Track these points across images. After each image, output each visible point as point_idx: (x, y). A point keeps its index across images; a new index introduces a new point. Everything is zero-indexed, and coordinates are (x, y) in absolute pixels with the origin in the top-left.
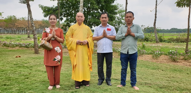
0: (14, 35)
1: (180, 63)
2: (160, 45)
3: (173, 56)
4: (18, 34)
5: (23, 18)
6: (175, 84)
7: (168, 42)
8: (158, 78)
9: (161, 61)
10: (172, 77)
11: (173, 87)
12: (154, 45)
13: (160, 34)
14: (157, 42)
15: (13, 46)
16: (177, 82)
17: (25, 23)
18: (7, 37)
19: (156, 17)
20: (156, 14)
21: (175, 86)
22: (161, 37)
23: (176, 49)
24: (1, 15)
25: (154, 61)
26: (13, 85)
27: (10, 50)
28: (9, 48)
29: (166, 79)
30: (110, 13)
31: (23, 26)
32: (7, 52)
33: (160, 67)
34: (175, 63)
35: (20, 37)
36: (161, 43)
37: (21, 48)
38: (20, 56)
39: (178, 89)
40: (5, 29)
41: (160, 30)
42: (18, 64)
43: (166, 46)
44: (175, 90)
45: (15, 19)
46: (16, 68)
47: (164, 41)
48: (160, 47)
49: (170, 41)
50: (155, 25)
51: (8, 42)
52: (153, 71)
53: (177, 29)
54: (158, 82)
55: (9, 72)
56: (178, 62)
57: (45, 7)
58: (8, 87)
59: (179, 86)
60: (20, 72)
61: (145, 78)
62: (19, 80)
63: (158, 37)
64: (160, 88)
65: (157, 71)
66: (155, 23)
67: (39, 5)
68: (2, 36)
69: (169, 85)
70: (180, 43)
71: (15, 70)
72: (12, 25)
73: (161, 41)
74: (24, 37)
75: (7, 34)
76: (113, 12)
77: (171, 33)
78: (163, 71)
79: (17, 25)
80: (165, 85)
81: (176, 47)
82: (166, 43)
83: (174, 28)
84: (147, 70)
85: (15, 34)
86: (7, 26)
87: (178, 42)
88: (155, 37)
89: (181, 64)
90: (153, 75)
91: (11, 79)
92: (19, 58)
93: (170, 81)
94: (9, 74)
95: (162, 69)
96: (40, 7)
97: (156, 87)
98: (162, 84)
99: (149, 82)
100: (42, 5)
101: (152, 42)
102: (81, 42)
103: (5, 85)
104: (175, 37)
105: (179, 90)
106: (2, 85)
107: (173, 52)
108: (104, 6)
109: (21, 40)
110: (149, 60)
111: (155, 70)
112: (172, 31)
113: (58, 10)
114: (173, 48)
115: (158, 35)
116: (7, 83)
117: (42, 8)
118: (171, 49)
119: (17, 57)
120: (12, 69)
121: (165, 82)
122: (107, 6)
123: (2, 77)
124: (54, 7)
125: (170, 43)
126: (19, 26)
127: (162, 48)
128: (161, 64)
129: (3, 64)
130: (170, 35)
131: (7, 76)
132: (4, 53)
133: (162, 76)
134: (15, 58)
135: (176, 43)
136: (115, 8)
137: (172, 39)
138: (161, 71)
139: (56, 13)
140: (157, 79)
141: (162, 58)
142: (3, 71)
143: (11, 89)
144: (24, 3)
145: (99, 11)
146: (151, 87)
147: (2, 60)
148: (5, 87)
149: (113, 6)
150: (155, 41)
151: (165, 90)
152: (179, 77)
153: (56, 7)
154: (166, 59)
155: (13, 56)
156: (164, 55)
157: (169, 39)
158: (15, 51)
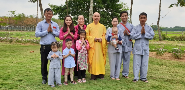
0: (22, 32)
1: (183, 59)
2: (164, 42)
3: (177, 53)
4: (27, 31)
5: (31, 16)
6: (178, 78)
7: (171, 40)
8: (163, 73)
9: (165, 58)
10: (176, 72)
11: (177, 80)
12: (157, 43)
13: (163, 32)
14: (160, 40)
15: (25, 42)
16: (181, 76)
17: (33, 21)
18: (17, 34)
19: (159, 16)
20: (159, 13)
21: (178, 80)
22: (164, 35)
23: (179, 47)
24: (14, 13)
25: (158, 57)
26: (34, 76)
27: (23, 45)
28: (22, 44)
29: (170, 74)
30: (115, 12)
31: (31, 23)
32: (21, 48)
33: (164, 63)
34: (178, 60)
35: (29, 34)
36: (164, 41)
37: (33, 44)
38: (33, 51)
39: (181, 82)
40: (14, 27)
41: (164, 28)
42: (34, 58)
43: (169, 44)
44: (178, 83)
45: (24, 17)
46: (33, 62)
47: (168, 39)
48: (163, 44)
49: (174, 39)
50: (158, 23)
51: (19, 38)
52: (158, 67)
53: (180, 27)
54: (162, 76)
55: (28, 65)
56: (181, 59)
57: (54, 6)
58: (30, 77)
59: (182, 80)
60: (37, 65)
61: (150, 72)
62: (38, 72)
63: (161, 35)
64: (165, 81)
65: (161, 66)
66: (158, 21)
67: (49, 4)
68: (12, 33)
69: (173, 79)
70: (184, 41)
71: (33, 64)
72: (21, 22)
73: (164, 39)
74: (32, 34)
75: (16, 31)
76: (118, 10)
77: (174, 31)
78: (166, 67)
79: (26, 23)
80: (169, 79)
81: (180, 44)
82: (170, 41)
83: (177, 26)
84: (152, 65)
85: (24, 31)
86: (16, 24)
87: (181, 40)
88: (158, 35)
89: (184, 61)
90: (157, 70)
91: (31, 70)
92: (33, 53)
93: (174, 76)
94: (28, 67)
95: (166, 65)
96: (49, 6)
97: (161, 80)
98: (166, 78)
99: (154, 76)
100: (52, 4)
101: (156, 40)
102: (97, 39)
103: (27, 76)
104: (178, 36)
105: (182, 84)
106: (25, 76)
107: (176, 50)
108: (109, 5)
109: (30, 36)
110: (153, 56)
111: (160, 66)
112: (176, 29)
113: (66, 8)
114: (176, 46)
115: (162, 34)
116: (29, 74)
117: (51, 7)
118: (174, 47)
119: (31, 52)
120: (29, 62)
121: (169, 77)
122: (112, 5)
123: (23, 69)
124: (62, 6)
125: (173, 41)
126: (28, 24)
127: (165, 46)
128: (165, 61)
129: (20, 58)
130: (174, 33)
131: (27, 68)
132: (18, 48)
133: (166, 71)
134: (30, 53)
135: (179, 41)
136: (120, 6)
137: (176, 38)
138: (165, 66)
139: (65, 11)
140: (161, 73)
141: (166, 55)
142: (23, 64)
143: (33, 78)
144: (33, 2)
145: (105, 10)
146: (156, 80)
147: (19, 55)
148: (28, 77)
149: (118, 5)
150: (158, 39)
151: (169, 83)
152: (182, 72)
153: (64, 6)
154: (169, 56)
155: (27, 51)
156: (167, 53)
157: (173, 38)
158: (27, 47)
